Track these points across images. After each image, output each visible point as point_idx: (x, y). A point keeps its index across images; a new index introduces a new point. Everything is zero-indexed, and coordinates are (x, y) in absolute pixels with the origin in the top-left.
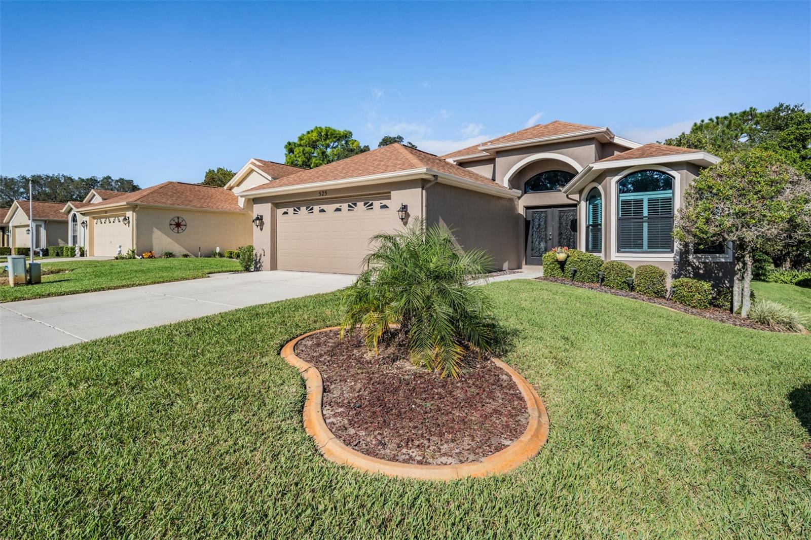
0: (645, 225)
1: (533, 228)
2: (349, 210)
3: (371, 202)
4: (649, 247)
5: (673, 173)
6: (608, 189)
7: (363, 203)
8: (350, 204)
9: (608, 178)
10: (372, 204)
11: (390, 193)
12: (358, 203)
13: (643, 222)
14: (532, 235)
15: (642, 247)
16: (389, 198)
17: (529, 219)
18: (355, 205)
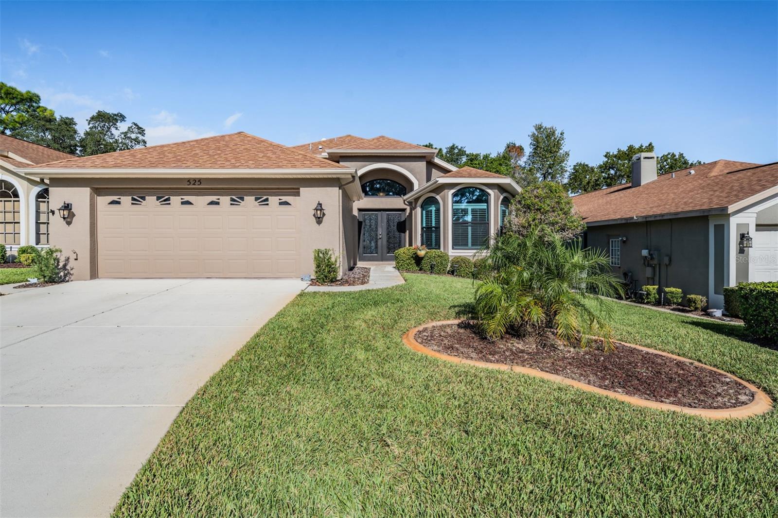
0: (470, 228)
1: (364, 228)
2: (231, 204)
3: (265, 197)
4: (472, 245)
5: (489, 191)
6: (446, 200)
7: (253, 198)
8: (234, 197)
9: (446, 190)
10: (267, 200)
11: (299, 189)
12: (245, 197)
13: (467, 226)
14: (364, 234)
15: (467, 245)
16: (298, 194)
17: (361, 220)
18: (242, 199)
